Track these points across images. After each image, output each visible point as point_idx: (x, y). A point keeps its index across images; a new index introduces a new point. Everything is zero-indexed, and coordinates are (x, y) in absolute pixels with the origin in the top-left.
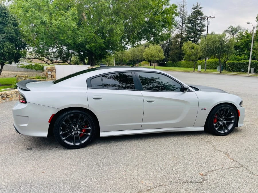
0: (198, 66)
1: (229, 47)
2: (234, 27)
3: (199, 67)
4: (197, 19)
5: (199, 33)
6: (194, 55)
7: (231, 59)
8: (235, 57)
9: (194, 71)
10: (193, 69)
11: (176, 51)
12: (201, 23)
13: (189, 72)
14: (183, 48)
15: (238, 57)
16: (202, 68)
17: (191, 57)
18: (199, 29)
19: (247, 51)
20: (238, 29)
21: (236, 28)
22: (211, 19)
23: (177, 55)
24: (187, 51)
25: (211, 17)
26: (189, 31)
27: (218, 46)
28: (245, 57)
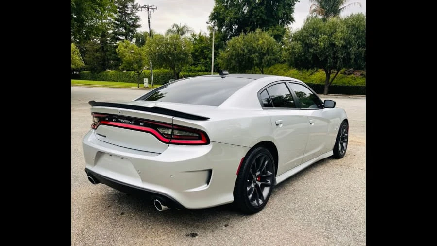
0: (144, 79)
1: (185, 54)
2: (179, 27)
3: (146, 80)
4: (126, 7)
5: (131, 28)
6: (137, 63)
7: (185, 71)
8: (189, 68)
9: (139, 87)
10: (137, 84)
11: (98, 55)
12: (132, 13)
13: (132, 89)
14: (119, 50)
15: (193, 67)
16: (150, 83)
17: (132, 65)
18: (130, 22)
19: (203, 60)
20: (184, 30)
21: (182, 28)
22: (153, 10)
23: (99, 60)
24: (125, 56)
25: (153, 7)
26: (116, 24)
27: (173, 51)
28: (202, 68)
